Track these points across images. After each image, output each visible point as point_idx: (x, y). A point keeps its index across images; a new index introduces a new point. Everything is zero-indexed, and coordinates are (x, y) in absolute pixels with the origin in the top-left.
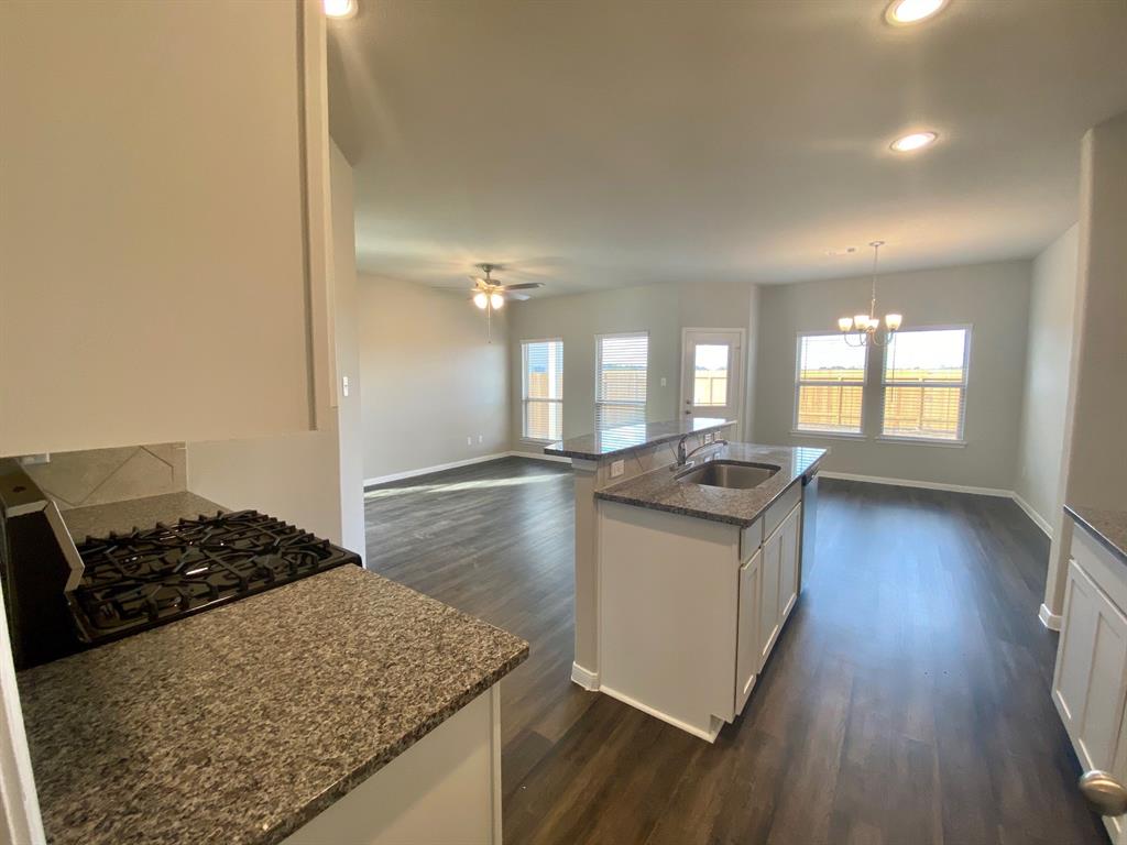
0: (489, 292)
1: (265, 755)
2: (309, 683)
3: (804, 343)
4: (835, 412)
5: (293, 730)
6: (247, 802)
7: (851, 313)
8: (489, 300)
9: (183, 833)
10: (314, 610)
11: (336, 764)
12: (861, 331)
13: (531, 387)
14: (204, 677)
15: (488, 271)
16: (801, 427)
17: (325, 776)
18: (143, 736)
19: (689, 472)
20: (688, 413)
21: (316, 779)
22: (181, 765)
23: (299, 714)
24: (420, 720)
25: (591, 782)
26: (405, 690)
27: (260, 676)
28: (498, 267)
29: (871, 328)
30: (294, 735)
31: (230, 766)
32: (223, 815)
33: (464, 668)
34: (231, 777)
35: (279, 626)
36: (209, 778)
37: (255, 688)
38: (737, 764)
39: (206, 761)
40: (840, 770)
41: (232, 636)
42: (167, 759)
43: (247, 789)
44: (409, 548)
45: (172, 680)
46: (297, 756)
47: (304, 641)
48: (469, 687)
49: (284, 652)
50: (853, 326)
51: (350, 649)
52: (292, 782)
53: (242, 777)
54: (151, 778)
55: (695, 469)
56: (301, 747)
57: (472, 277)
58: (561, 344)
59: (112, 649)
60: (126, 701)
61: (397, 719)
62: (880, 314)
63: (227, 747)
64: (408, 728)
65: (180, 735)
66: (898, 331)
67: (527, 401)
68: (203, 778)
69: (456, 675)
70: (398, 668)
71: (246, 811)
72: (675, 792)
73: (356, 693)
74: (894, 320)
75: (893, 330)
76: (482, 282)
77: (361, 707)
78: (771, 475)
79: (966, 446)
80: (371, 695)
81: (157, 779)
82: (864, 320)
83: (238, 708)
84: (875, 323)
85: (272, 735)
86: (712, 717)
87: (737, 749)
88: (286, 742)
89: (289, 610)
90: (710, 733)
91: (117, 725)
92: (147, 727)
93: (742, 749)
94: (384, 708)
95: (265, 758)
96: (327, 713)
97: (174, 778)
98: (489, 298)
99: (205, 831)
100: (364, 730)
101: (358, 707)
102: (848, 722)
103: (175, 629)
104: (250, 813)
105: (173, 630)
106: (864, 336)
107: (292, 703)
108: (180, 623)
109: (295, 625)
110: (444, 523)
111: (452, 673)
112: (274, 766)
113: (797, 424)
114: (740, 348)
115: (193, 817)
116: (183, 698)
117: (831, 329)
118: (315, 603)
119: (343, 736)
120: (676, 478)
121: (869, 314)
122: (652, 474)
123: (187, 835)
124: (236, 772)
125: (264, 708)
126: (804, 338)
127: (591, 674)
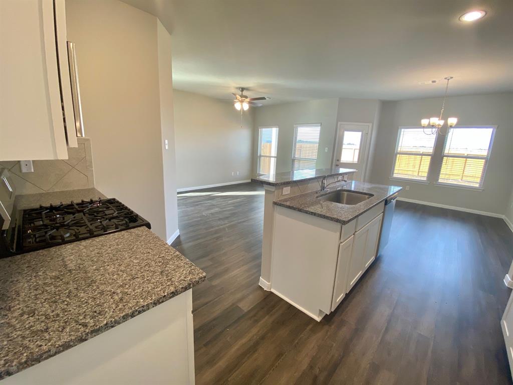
0: (242, 102)
1: (58, 315)
2: (95, 282)
3: (402, 132)
4: (417, 169)
5: (76, 304)
6: (39, 337)
7: (428, 117)
8: (242, 106)
9: (6, 348)
10: (117, 247)
11: (85, 325)
12: (433, 126)
13: (263, 150)
14: (54, 274)
15: (242, 91)
16: (395, 176)
17: (77, 330)
18: (15, 298)
19: (326, 194)
20: (337, 165)
21: (73, 331)
22: (22, 315)
23: (82, 298)
24: (135, 308)
25: (259, 331)
26: (135, 292)
27: (76, 276)
28: (247, 89)
29: (439, 125)
30: (75, 308)
31: (41, 318)
32: (26, 342)
33: (169, 283)
34: (38, 324)
35: (98, 253)
36: (30, 323)
37: (71, 282)
38: (329, 334)
39: (33, 314)
40: (380, 343)
41: (76, 256)
42: (18, 311)
43: (42, 331)
44: (200, 219)
45: (40, 274)
46: (71, 318)
47: (104, 262)
48: (166, 294)
49: (92, 266)
50: (429, 124)
51: (122, 268)
52: (62, 331)
53: (43, 324)
54: (7, 319)
55: (329, 193)
56: (75, 314)
57: (234, 94)
58: (278, 129)
59: (24, 256)
60: (17, 281)
61: (124, 306)
62: (445, 118)
63: (45, 309)
64: (128, 311)
65: (29, 300)
66: (454, 128)
67: (261, 156)
68: (27, 322)
69: (163, 287)
70: (139, 280)
71: (36, 341)
72: (296, 342)
73: (113, 290)
74: (453, 121)
75: (451, 127)
76: (239, 97)
77: (111, 298)
78: (369, 198)
79: (483, 190)
80: (119, 292)
81: (9, 320)
82: (435, 121)
83: (59, 291)
84: (442, 122)
85: (66, 306)
86: (320, 311)
87: (330, 326)
88: (70, 311)
89: (106, 246)
90: (318, 317)
91: (8, 292)
92: (19, 294)
93: (333, 327)
94: (121, 299)
95: (57, 317)
96: (95, 299)
97: (16, 320)
98: (242, 105)
99: (15, 348)
100: (106, 310)
101: (110, 297)
102: (389, 322)
103: (54, 250)
104: (37, 343)
105: (53, 249)
106: (434, 130)
107: (83, 292)
108: (58, 247)
109: (104, 254)
110: (217, 209)
111: (162, 285)
112: (59, 322)
113: (393, 174)
114: (367, 134)
115: (14, 341)
116: (40, 282)
117: (418, 125)
118: (119, 243)
119: (95, 312)
120: (317, 197)
121: (439, 118)
122: (306, 194)
123: (7, 349)
124: (42, 322)
125: (70, 292)
126: (403, 130)
127: (267, 283)
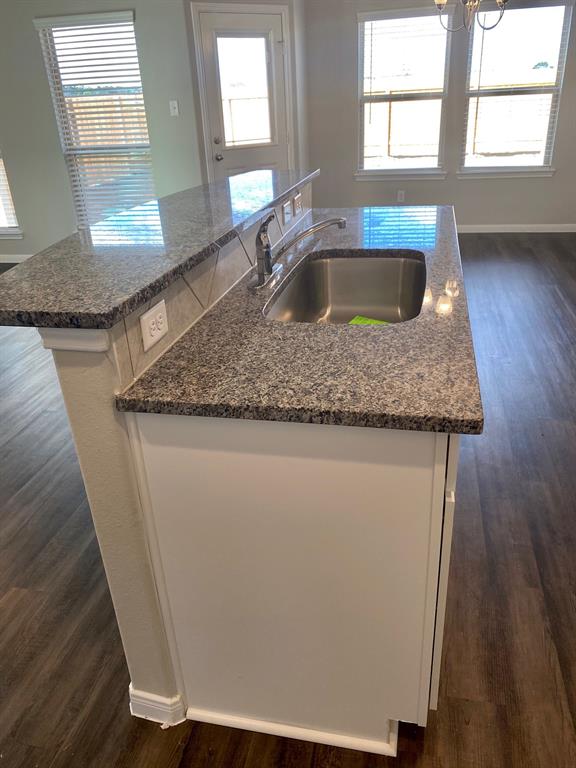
16: (368, 165)
20: (218, 159)
79: (555, 173)
90: (388, 741)
127: (168, 701)
